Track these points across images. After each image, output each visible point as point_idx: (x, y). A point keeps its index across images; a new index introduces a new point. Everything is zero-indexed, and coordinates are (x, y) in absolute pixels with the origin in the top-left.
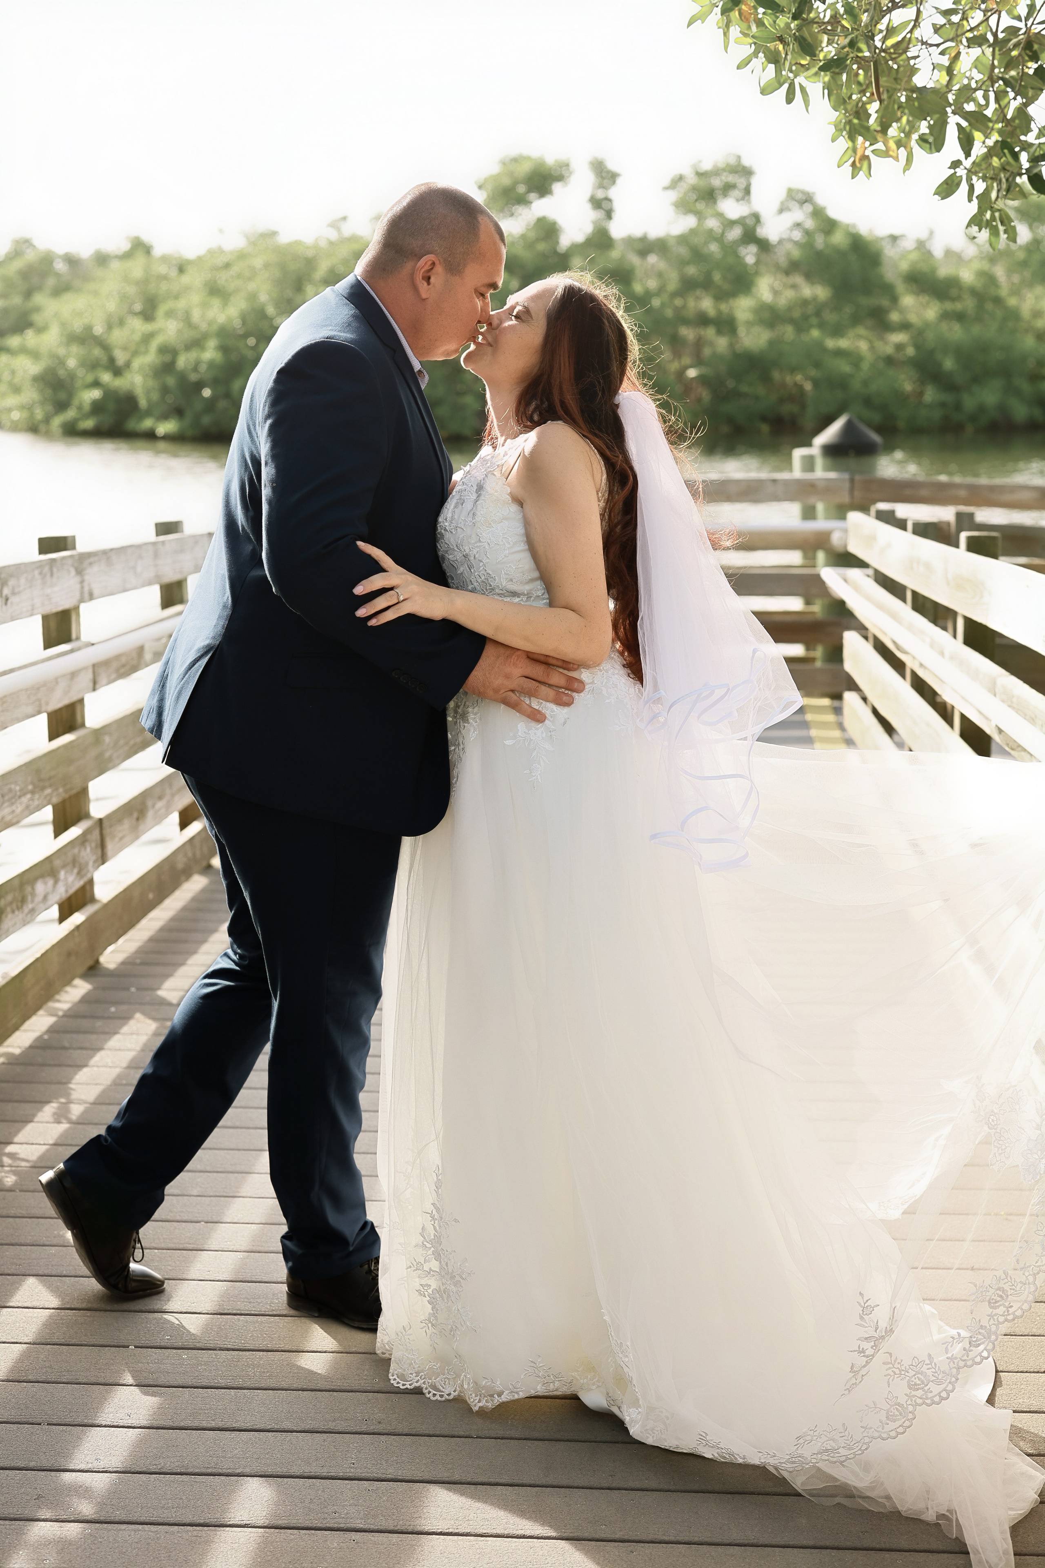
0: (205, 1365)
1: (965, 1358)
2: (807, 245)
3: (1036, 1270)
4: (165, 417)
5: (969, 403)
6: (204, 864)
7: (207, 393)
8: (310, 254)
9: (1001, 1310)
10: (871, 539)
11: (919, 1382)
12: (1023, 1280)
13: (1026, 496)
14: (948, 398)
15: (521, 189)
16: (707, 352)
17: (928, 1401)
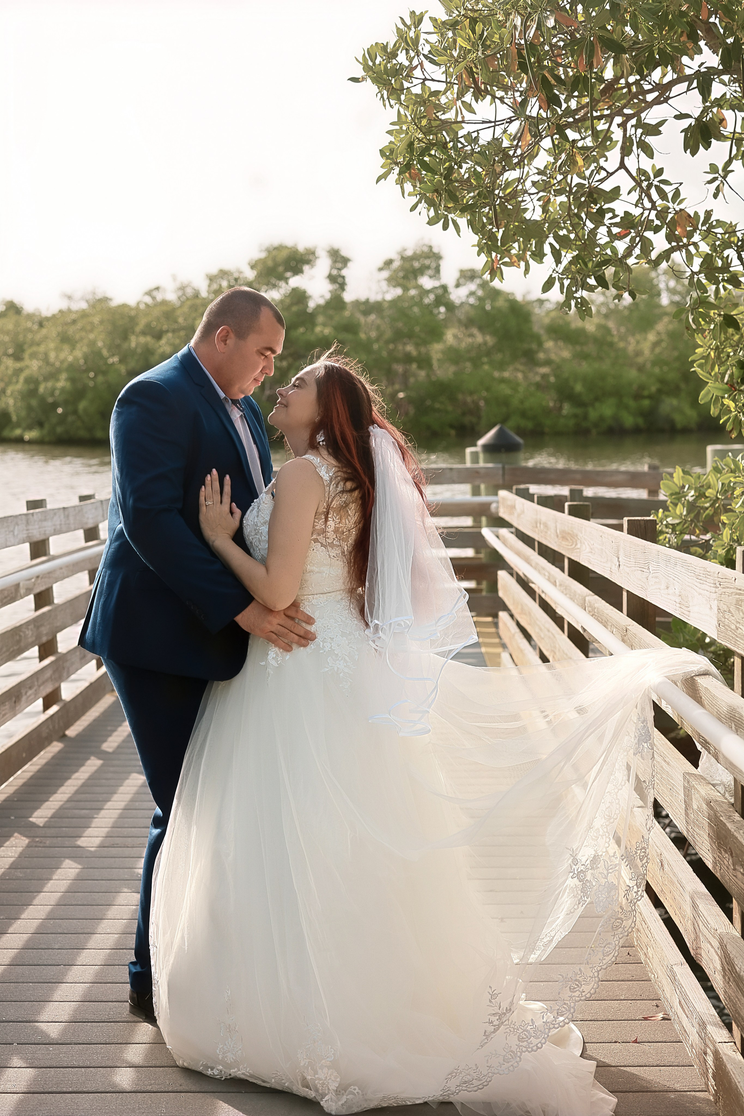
0: (64, 1053)
1: (554, 1022)
2: (480, 307)
3: (599, 968)
4: (30, 428)
5: (593, 414)
6: (61, 734)
7: (60, 410)
8: (133, 313)
9: (577, 994)
10: (512, 508)
11: (525, 1037)
12: (591, 975)
13: (620, 478)
14: (578, 411)
15: (281, 269)
16: (412, 380)
17: (530, 1050)
